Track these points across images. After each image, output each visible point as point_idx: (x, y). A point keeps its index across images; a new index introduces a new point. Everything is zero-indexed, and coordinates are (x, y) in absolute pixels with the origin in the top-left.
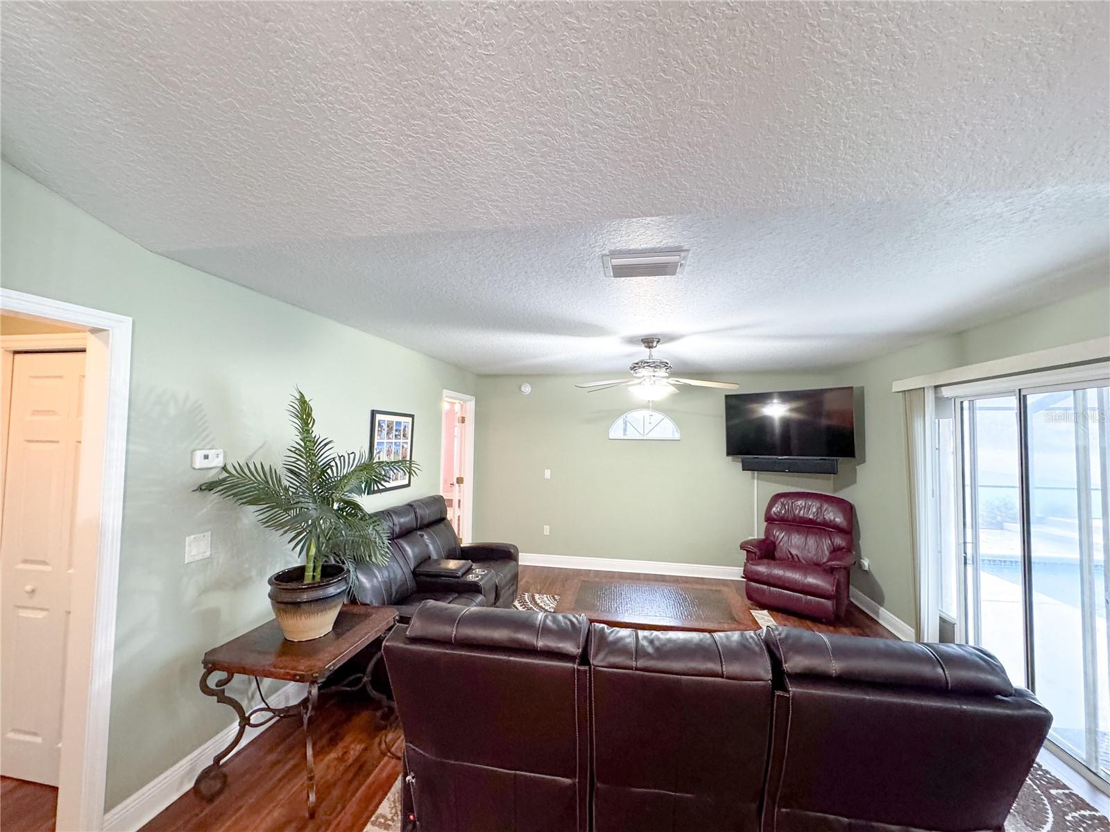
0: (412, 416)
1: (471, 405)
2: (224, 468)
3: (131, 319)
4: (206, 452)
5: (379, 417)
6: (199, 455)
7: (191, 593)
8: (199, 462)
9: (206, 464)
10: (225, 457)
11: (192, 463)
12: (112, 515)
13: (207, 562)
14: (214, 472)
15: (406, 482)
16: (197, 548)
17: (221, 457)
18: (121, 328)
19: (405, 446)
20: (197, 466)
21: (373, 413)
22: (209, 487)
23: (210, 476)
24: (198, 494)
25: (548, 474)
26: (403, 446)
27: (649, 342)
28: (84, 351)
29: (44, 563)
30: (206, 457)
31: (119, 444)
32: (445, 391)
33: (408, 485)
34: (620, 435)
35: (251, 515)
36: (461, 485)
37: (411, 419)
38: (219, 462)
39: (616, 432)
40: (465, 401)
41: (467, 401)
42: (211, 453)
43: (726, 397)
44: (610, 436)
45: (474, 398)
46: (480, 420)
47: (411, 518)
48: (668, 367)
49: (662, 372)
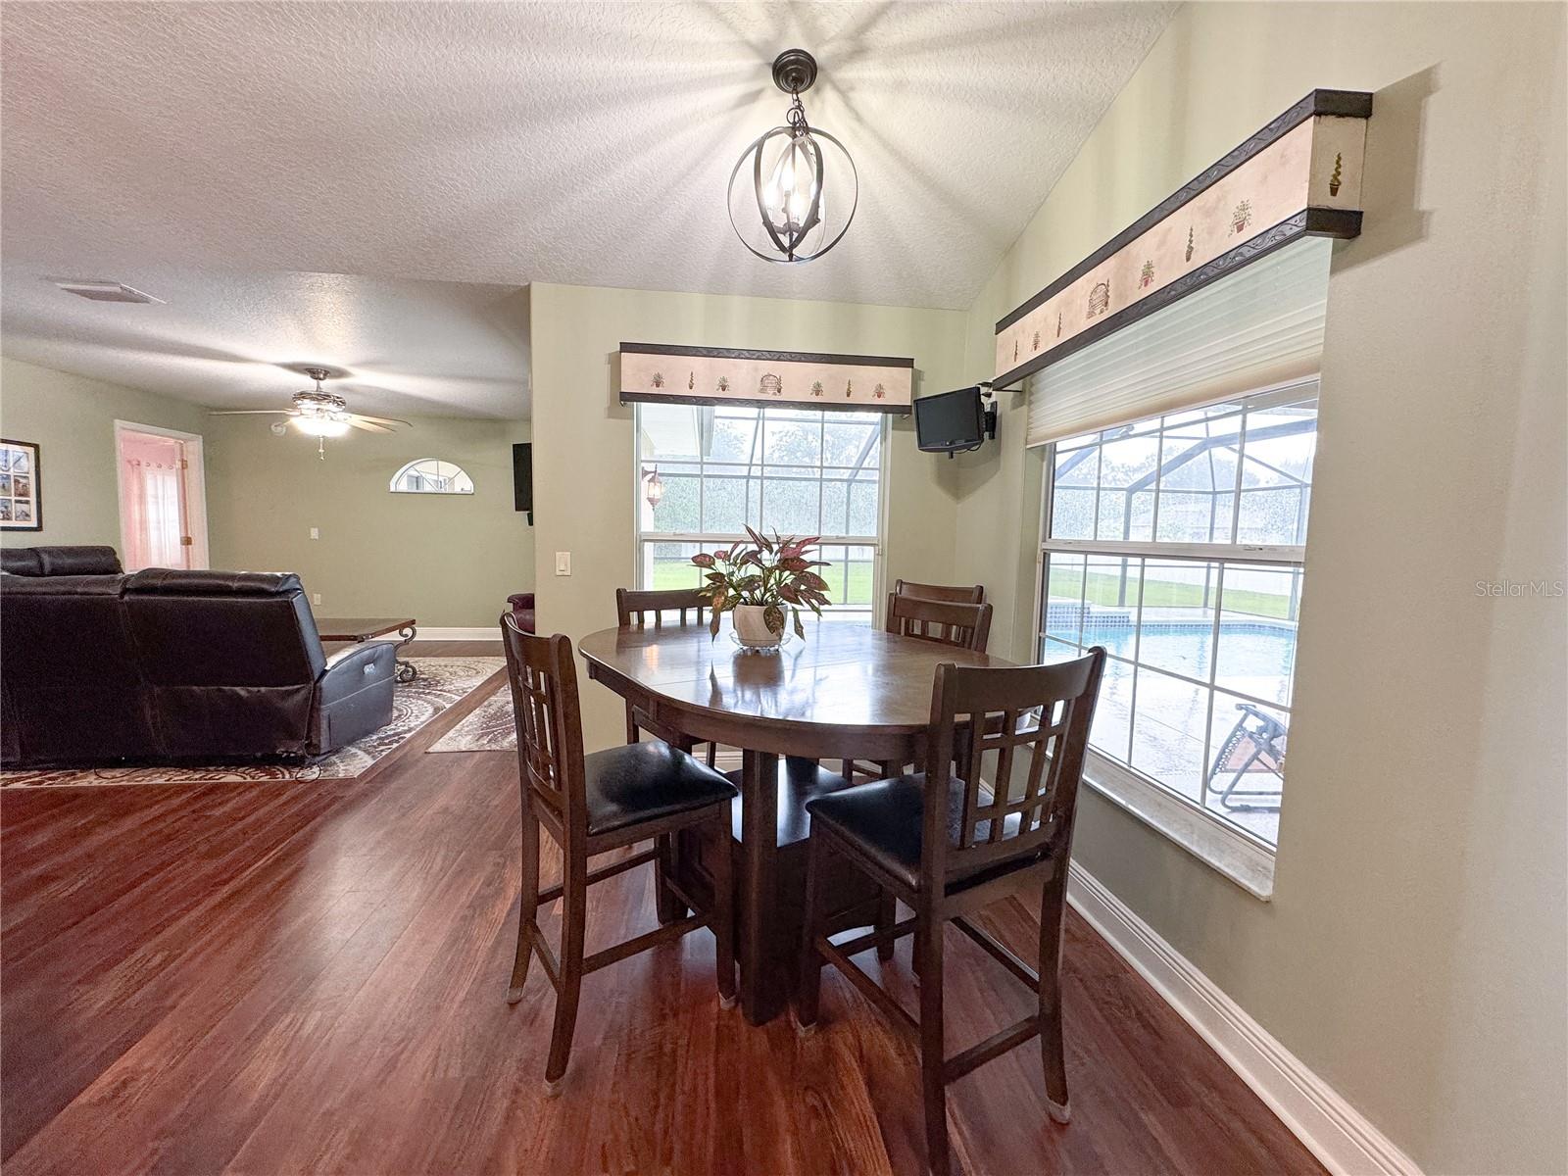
0: (36, 447)
1: (195, 447)
15: (34, 524)
19: (23, 481)
25: (314, 533)
26: (17, 482)
27: (314, 372)
32: (117, 422)
33: (39, 528)
34: (403, 486)
36: (190, 547)
37: (31, 450)
39: (400, 485)
41: (186, 441)
43: (515, 446)
44: (392, 489)
45: (201, 437)
46: (213, 465)
47: (32, 563)
48: (339, 402)
49: (332, 407)
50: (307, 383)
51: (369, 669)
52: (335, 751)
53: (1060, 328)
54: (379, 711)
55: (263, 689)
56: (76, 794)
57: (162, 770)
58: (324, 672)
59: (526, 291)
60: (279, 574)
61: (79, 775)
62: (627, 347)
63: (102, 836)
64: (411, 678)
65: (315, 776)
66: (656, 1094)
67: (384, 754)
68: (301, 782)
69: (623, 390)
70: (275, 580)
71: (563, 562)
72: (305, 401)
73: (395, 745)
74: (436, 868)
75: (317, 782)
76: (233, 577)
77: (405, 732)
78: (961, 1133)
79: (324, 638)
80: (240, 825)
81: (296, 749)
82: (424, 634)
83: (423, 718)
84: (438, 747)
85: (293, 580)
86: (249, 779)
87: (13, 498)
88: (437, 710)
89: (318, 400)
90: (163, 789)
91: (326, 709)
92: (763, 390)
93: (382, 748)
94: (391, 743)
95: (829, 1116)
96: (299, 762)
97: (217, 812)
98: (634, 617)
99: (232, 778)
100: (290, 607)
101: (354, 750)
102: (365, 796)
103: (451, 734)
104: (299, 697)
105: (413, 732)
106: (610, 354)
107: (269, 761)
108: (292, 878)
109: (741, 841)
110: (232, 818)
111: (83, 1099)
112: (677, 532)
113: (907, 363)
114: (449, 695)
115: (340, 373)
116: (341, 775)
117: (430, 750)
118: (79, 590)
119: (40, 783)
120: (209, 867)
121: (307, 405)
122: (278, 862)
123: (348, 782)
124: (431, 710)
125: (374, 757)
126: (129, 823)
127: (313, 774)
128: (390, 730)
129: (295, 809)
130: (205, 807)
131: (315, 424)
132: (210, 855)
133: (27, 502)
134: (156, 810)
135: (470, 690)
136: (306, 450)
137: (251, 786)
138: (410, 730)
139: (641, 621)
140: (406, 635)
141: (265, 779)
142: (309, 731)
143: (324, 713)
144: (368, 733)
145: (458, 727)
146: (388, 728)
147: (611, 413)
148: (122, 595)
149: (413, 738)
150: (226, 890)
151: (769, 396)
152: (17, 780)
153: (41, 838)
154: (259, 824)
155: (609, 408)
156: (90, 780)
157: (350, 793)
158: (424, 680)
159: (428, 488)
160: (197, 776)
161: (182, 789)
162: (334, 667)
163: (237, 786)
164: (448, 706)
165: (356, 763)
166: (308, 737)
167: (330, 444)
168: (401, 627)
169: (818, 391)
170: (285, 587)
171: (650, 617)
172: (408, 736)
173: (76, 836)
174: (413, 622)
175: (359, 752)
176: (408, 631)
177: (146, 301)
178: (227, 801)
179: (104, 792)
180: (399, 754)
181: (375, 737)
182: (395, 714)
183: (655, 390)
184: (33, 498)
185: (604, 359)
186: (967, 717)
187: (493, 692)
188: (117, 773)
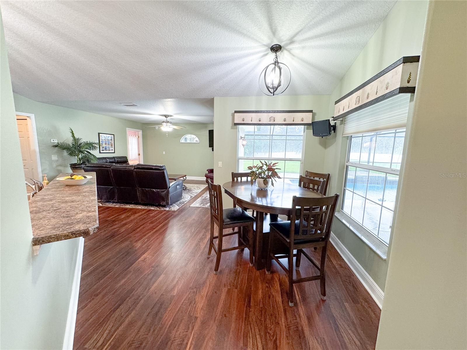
0: (114, 135)
1: (140, 133)
2: (58, 143)
3: (34, 114)
4: (53, 139)
5: (100, 134)
6: (52, 140)
7: (54, 165)
8: (52, 141)
9: (54, 142)
10: (58, 140)
11: (51, 141)
12: (37, 150)
13: (57, 161)
14: (56, 143)
15: (114, 152)
16: (54, 157)
17: (57, 141)
18: (33, 116)
19: (112, 142)
20: (52, 142)
21: (99, 134)
22: (56, 146)
23: (55, 144)
24: (53, 147)
25: (164, 153)
26: (111, 143)
27: (166, 116)
28: (26, 119)
29: (25, 160)
30: (53, 140)
31: (36, 137)
32: (127, 128)
33: (114, 153)
34: (183, 141)
35: (65, 153)
36: (140, 156)
38: (56, 142)
39: (182, 141)
40: (138, 132)
41: (139, 131)
42: (54, 140)
43: (209, 130)
44: (181, 142)
45: (142, 130)
46: (144, 137)
47: (113, 160)
48: (171, 123)
49: (169, 124)
50: (164, 118)
51: (178, 187)
52: (171, 205)
53: (349, 106)
54: (180, 196)
55: (158, 190)
56: (126, 209)
57: (140, 205)
58: (170, 187)
59: (213, 99)
60: (161, 165)
61: (126, 205)
62: (236, 112)
63: (132, 218)
64: (185, 189)
65: (168, 210)
66: (235, 278)
67: (181, 206)
68: (165, 211)
69: (235, 123)
70: (161, 167)
71: (220, 164)
72: (164, 123)
73: (183, 204)
74: (193, 231)
75: (168, 211)
76: (153, 166)
77: (185, 201)
78: (298, 296)
79: (170, 179)
80: (156, 218)
81: (164, 203)
82: (188, 178)
83: (188, 199)
84: (192, 205)
85: (164, 167)
86: (156, 209)
87: (110, 146)
88: (191, 197)
89: (166, 123)
90: (141, 209)
91: (170, 195)
92: (270, 121)
93: (180, 205)
94: (182, 204)
95: (270, 288)
96: (164, 206)
97: (151, 215)
98: (235, 179)
99: (152, 208)
100: (164, 173)
101: (175, 205)
102: (178, 215)
103: (194, 203)
104: (165, 192)
105: (186, 202)
106: (232, 113)
107: (159, 205)
108: (166, 230)
109: (255, 230)
110: (154, 217)
111: (139, 260)
112: (248, 157)
113: (311, 111)
114: (194, 193)
115: (171, 116)
116: (173, 210)
117: (190, 206)
118: (127, 168)
119: (120, 206)
120: (152, 225)
121: (164, 124)
122: (163, 226)
123: (174, 212)
124: (190, 197)
125: (179, 207)
126: (137, 215)
127: (167, 209)
128: (182, 201)
129: (165, 216)
130: (149, 214)
131: (166, 128)
132: (152, 223)
133: (112, 147)
134: (140, 214)
135: (198, 193)
136: (163, 134)
137: (156, 211)
138: (186, 201)
139: (237, 180)
140: (184, 179)
141: (159, 209)
142: (167, 200)
143: (170, 196)
144: (177, 202)
145: (196, 201)
146: (181, 200)
147: (232, 128)
148: (134, 169)
149: (186, 203)
150: (154, 230)
151: (272, 122)
152: (117, 205)
153: (123, 216)
154: (159, 218)
155: (231, 127)
156: (128, 206)
157: (175, 214)
158: (188, 190)
159: (188, 141)
160: (146, 207)
161: (144, 210)
162: (171, 186)
163: (154, 210)
164: (194, 196)
165: (175, 207)
166: (167, 201)
167: (168, 133)
168: (183, 177)
169: (285, 120)
170: (163, 168)
171: (239, 179)
172: (185, 202)
173: (128, 217)
174: (186, 176)
175: (176, 205)
176: (185, 178)
177: (136, 106)
178: (152, 213)
179: (131, 209)
180: (184, 207)
181: (179, 202)
182: (183, 197)
183: (243, 122)
184: (113, 146)
185: (230, 114)
186: (299, 207)
187: (203, 193)
188: (132, 205)
